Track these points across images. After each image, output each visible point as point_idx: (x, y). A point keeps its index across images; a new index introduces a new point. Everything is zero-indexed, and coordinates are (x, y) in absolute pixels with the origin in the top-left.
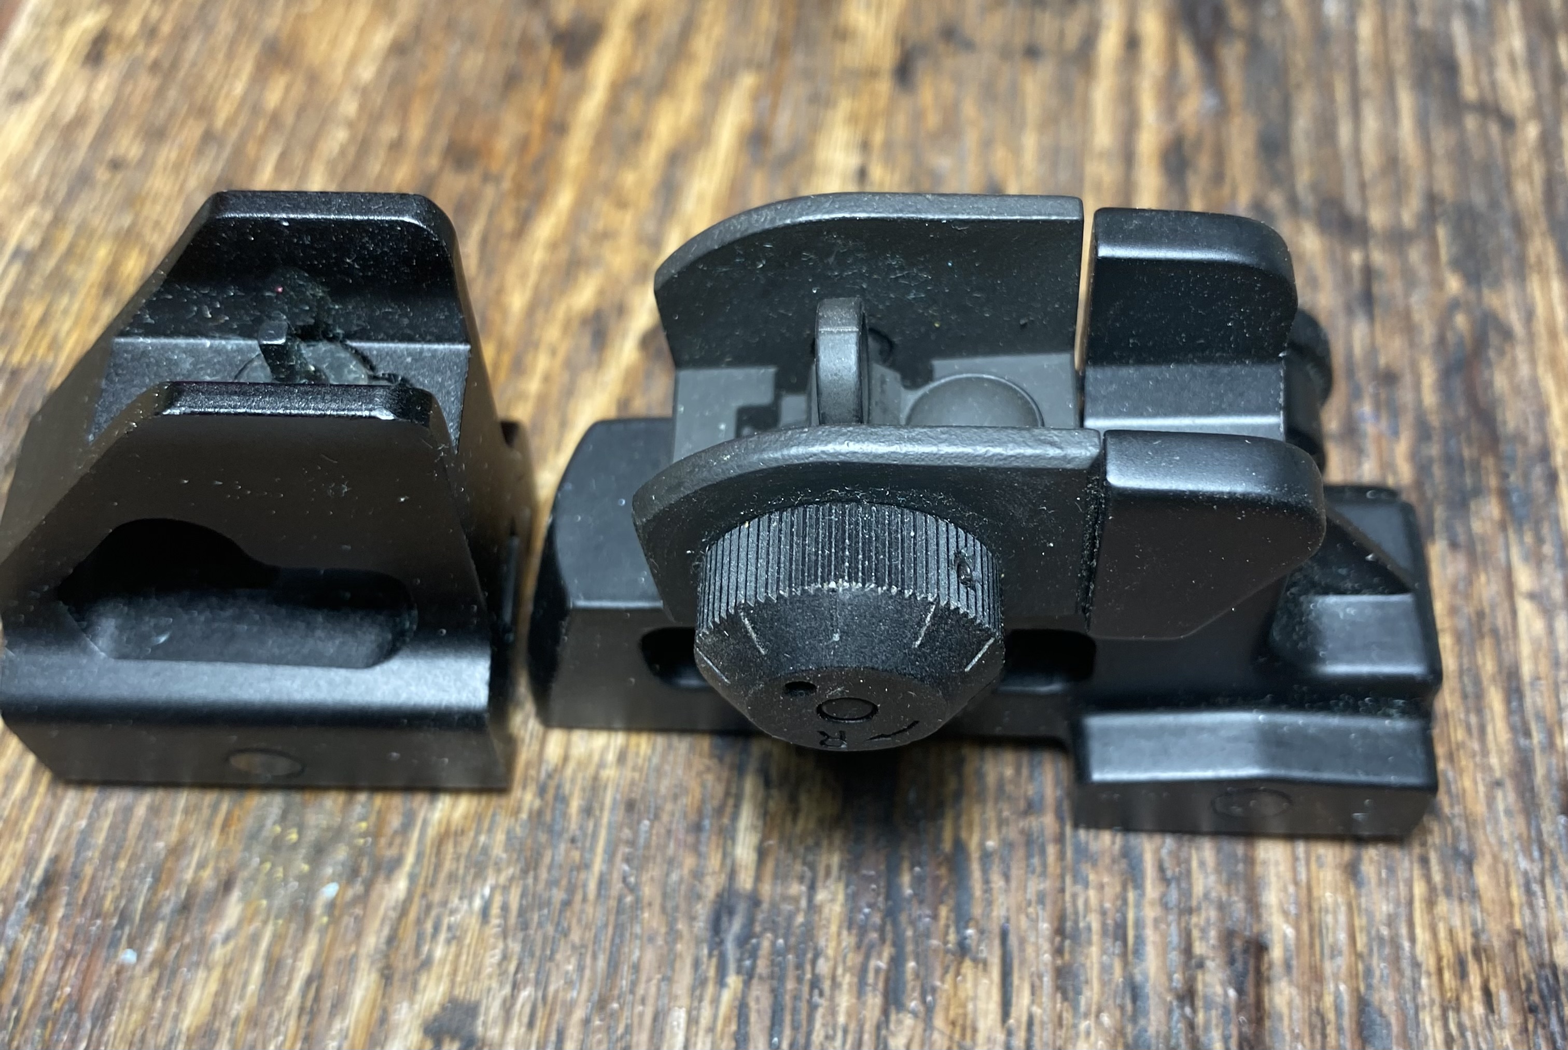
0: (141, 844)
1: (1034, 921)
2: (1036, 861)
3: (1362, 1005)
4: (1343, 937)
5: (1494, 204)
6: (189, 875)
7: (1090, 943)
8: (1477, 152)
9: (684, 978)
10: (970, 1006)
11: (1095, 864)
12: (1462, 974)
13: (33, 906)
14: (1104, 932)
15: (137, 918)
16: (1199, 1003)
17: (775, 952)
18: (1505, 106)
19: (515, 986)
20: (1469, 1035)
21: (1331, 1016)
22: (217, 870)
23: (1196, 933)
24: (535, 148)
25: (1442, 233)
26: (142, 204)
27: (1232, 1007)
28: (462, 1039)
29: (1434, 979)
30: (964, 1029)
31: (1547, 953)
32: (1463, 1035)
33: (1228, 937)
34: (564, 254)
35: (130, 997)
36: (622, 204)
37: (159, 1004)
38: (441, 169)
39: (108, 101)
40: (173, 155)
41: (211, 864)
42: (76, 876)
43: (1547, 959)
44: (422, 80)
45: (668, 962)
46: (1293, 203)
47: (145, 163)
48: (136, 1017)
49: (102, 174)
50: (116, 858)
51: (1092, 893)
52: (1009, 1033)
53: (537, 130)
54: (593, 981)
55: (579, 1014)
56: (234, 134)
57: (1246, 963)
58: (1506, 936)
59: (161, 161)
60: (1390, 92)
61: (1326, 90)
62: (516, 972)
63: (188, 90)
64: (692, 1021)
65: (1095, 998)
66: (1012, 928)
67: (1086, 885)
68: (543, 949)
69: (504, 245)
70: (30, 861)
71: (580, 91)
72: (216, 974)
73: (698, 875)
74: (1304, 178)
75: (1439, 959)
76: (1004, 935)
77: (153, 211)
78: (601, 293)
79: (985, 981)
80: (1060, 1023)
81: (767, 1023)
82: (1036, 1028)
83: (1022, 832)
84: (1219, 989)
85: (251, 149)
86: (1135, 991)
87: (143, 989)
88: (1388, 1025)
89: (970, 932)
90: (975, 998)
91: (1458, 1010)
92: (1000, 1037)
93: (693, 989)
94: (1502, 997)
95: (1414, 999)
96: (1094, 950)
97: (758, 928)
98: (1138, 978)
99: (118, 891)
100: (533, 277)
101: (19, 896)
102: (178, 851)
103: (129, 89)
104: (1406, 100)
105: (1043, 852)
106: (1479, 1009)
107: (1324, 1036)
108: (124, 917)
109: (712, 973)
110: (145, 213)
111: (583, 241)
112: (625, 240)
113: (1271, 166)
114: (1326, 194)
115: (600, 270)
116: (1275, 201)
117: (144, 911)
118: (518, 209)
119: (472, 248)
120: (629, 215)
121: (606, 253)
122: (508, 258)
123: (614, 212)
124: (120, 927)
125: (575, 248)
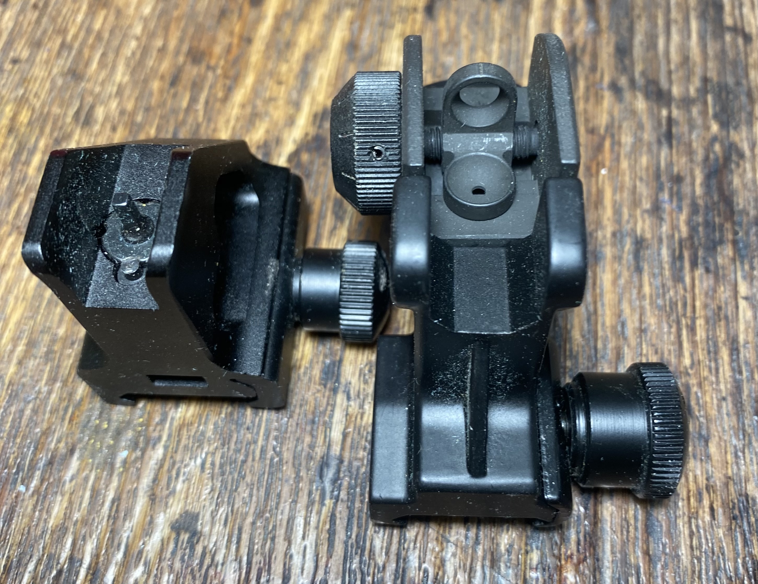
0: (28, 429)
3: (648, 517)
5: (738, 84)
6: (53, 446)
8: (731, 54)
9: (303, 500)
12: (700, 500)
15: (26, 469)
17: (350, 487)
18: (747, 30)
19: (217, 504)
20: (702, 531)
21: (632, 522)
22: (67, 443)
24: (235, 51)
25: (710, 98)
26: (29, 83)
27: (582, 517)
28: (190, 532)
29: (686, 502)
31: (743, 489)
32: (698, 531)
34: (249, 110)
35: (22, 510)
36: (280, 83)
37: (37, 513)
38: (185, 63)
39: (11, 25)
40: (45, 56)
41: (64, 440)
43: (743, 492)
44: (176, 14)
45: (296, 492)
46: (632, 82)
47: (31, 60)
48: (25, 520)
49: (8, 66)
50: (15, 437)
53: (235, 41)
54: (258, 502)
55: (250, 519)
56: (76, 45)
58: (723, 479)
59: (38, 59)
60: (687, 20)
61: (652, 19)
62: (218, 498)
63: (53, 20)
64: (307, 523)
68: (232, 486)
69: (218, 105)
71: (259, 20)
72: (67, 497)
73: (312, 446)
74: (638, 68)
75: (689, 491)
77: (34, 87)
78: (267, 132)
81: (345, 524)
85: (86, 52)
87: (29, 504)
88: (661, 526)
91: (697, 519)
92: (463, 532)
93: (307, 507)
94: (720, 511)
95: (675, 513)
97: (342, 475)
99: (16, 454)
100: (232, 123)
102: (46, 433)
103: (21, 18)
104: (694, 25)
106: (708, 518)
107: (628, 532)
108: (20, 468)
109: (317, 498)
110: (30, 87)
111: (259, 103)
112: (281, 102)
113: (622, 61)
114: (650, 77)
115: (267, 119)
116: (623, 81)
117: (30, 464)
118: (225, 85)
119: (200, 106)
120: (283, 88)
121: (271, 109)
122: (219, 112)
123: (275, 87)
124: (17, 473)
125: (254, 107)
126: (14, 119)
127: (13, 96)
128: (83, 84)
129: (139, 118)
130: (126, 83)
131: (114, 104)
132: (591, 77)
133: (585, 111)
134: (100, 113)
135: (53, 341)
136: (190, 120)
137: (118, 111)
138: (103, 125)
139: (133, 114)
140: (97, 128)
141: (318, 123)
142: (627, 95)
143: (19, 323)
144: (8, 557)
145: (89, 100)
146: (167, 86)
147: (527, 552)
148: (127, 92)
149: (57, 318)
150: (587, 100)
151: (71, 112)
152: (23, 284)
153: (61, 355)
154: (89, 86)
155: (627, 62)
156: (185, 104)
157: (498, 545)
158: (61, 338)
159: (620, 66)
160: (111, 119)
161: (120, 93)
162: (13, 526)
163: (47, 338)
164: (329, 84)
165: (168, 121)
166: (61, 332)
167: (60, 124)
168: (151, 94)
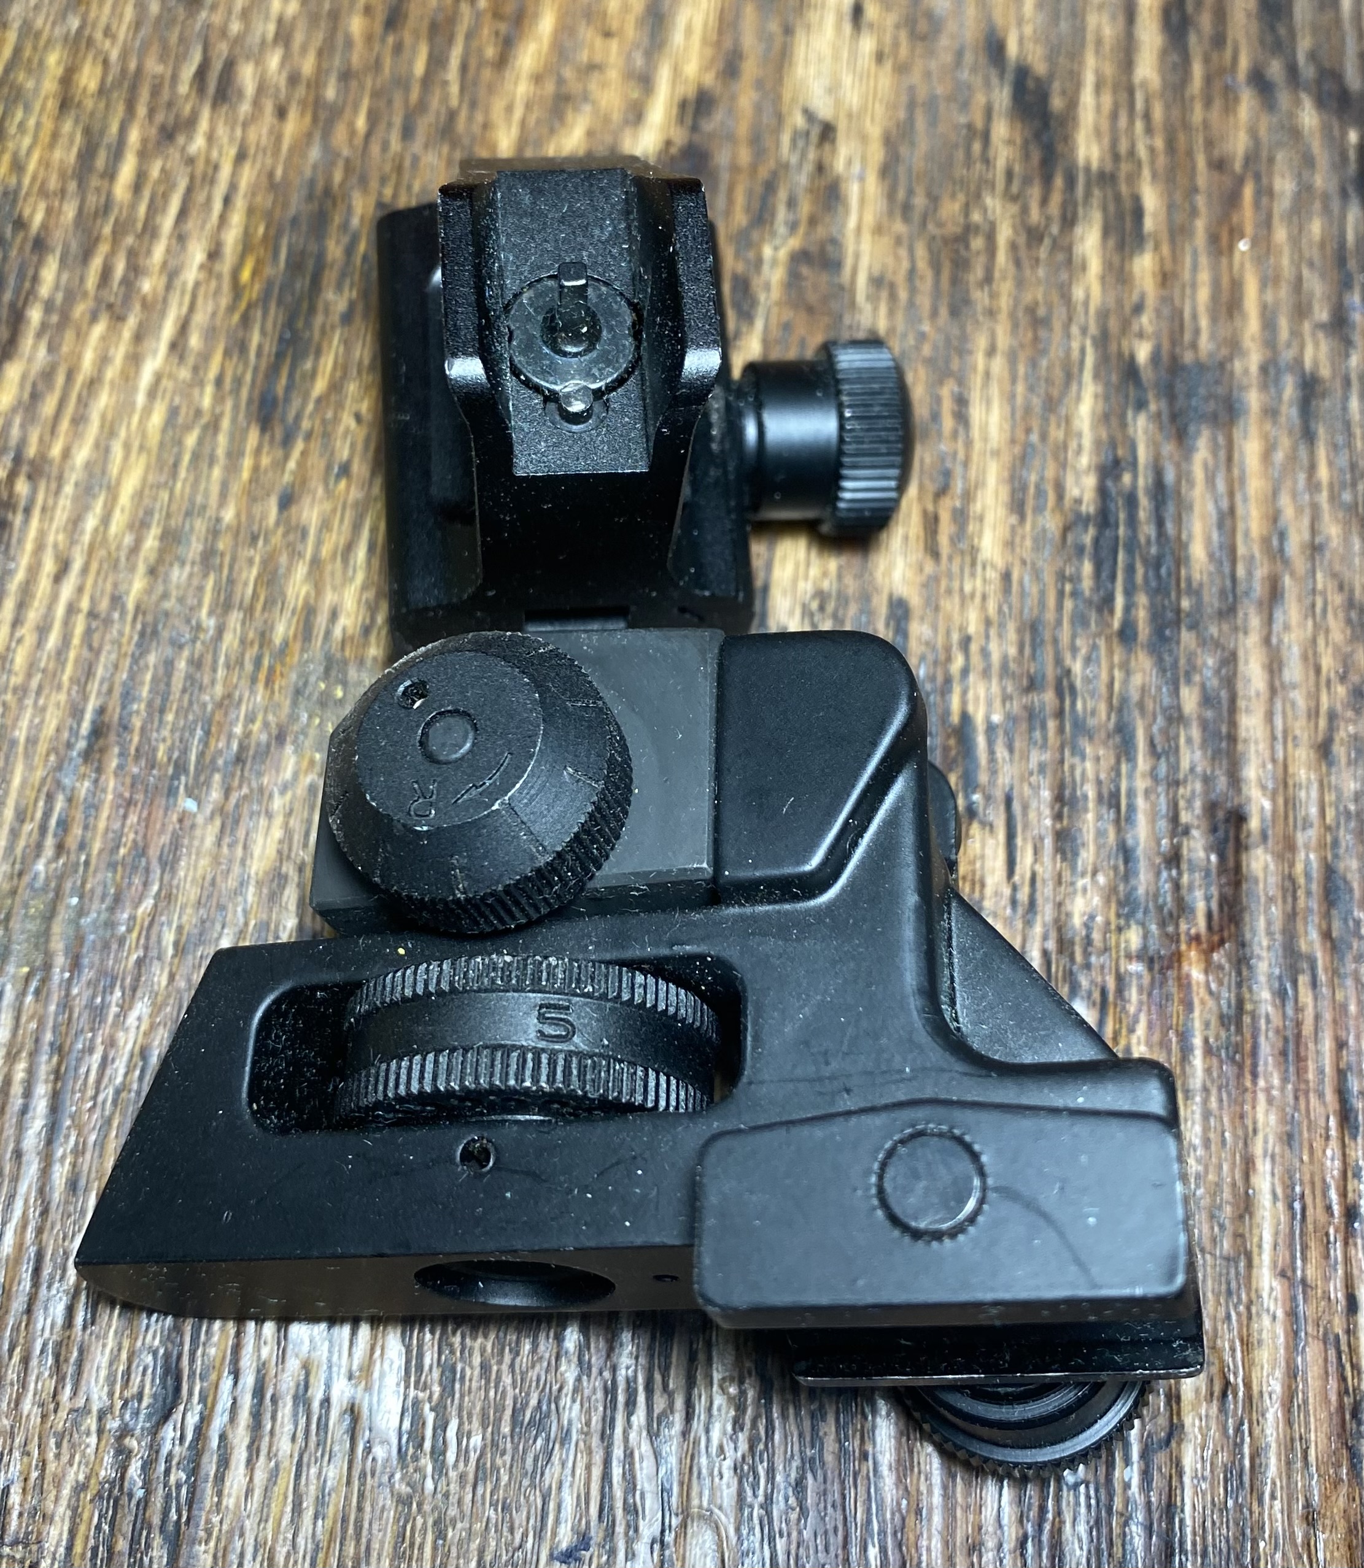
0: (186, 697)
1: (1036, 789)
2: (1037, 734)
3: (1329, 872)
4: (1314, 811)
6: (238, 730)
7: (1086, 810)
10: (978, 865)
11: (1091, 738)
13: (87, 755)
14: (1100, 798)
15: (192, 768)
16: (1184, 866)
21: (1302, 881)
22: (266, 724)
23: (1182, 804)
27: (1214, 870)
30: (973, 883)
33: (1211, 808)
34: (550, 87)
35: (196, 843)
36: (607, 34)
37: (225, 850)
41: (260, 717)
42: (125, 727)
46: (1292, 70)
48: (204, 862)
50: (162, 711)
51: (1089, 765)
52: (1015, 888)
57: (1227, 832)
65: (1091, 860)
66: (1015, 794)
67: (1083, 758)
69: (487, 74)
70: (76, 712)
72: (279, 821)
74: (1304, 44)
76: (1008, 801)
77: (101, 15)
78: (590, 134)
79: (991, 842)
80: (1059, 881)
82: (1039, 884)
83: (1025, 708)
84: (1202, 854)
86: (1126, 853)
87: (209, 835)
88: (1351, 890)
89: (976, 797)
90: (983, 857)
92: (1007, 891)
96: (1090, 816)
98: (1130, 842)
99: (169, 742)
100: (518, 113)
101: (69, 746)
102: (228, 702)
105: (1044, 727)
107: (1295, 898)
108: (180, 767)
110: (92, 15)
111: (568, 73)
112: (613, 75)
113: (1273, 29)
114: (1327, 65)
115: (587, 108)
116: (1275, 69)
117: (198, 762)
118: (497, 33)
119: (452, 73)
120: (614, 45)
121: (593, 86)
122: (491, 89)
123: (599, 42)
124: (176, 776)
125: (561, 81)
126: (67, 80)
127: (58, 31)
128: (204, 14)
129: (330, 93)
130: (294, 18)
131: (274, 61)
132: (1215, 56)
133: (1206, 124)
134: (247, 76)
135: (214, 532)
136: (435, 103)
137: (284, 75)
138: (256, 103)
139: (317, 83)
140: (245, 108)
141: (689, 120)
142: (1284, 98)
143: (139, 495)
144: (180, 928)
145: (222, 49)
146: (378, 28)
147: (1120, 929)
148: (299, 38)
149: (215, 489)
150: (1208, 103)
151: (188, 71)
152: (135, 419)
153: (234, 560)
154: (217, 19)
155: (1282, 31)
156: (419, 67)
157: (1069, 915)
158: (229, 527)
159: (1269, 39)
160: (272, 91)
161: (283, 36)
162: (182, 874)
163: (200, 526)
164: (704, 41)
165: (390, 102)
166: (229, 515)
167: (165, 95)
168: (349, 43)
